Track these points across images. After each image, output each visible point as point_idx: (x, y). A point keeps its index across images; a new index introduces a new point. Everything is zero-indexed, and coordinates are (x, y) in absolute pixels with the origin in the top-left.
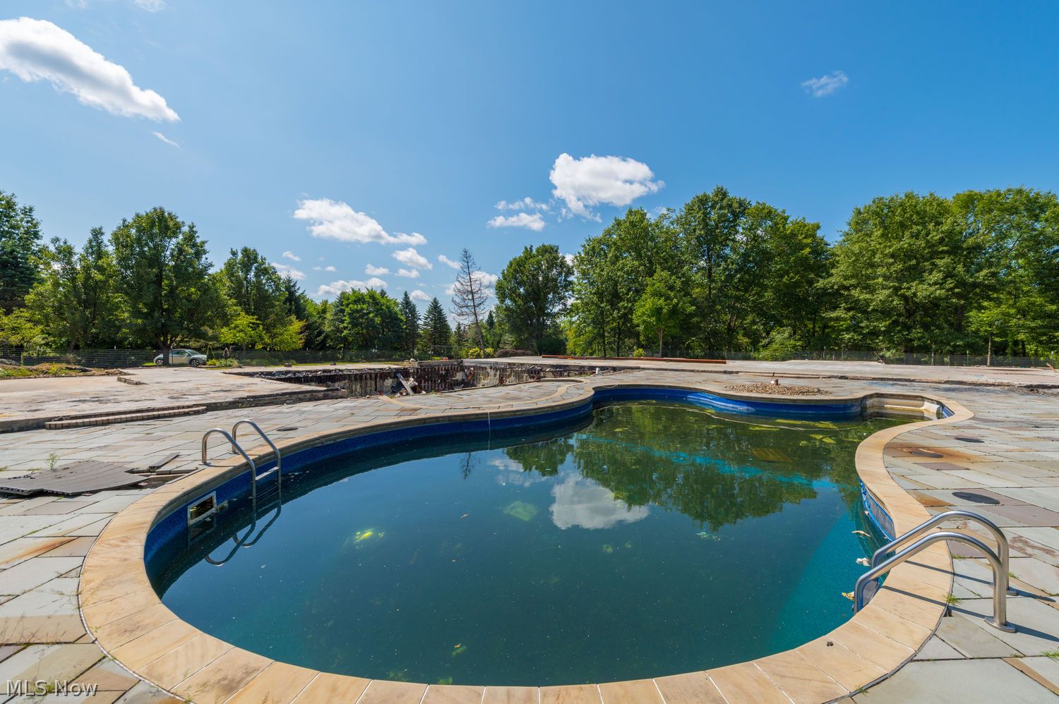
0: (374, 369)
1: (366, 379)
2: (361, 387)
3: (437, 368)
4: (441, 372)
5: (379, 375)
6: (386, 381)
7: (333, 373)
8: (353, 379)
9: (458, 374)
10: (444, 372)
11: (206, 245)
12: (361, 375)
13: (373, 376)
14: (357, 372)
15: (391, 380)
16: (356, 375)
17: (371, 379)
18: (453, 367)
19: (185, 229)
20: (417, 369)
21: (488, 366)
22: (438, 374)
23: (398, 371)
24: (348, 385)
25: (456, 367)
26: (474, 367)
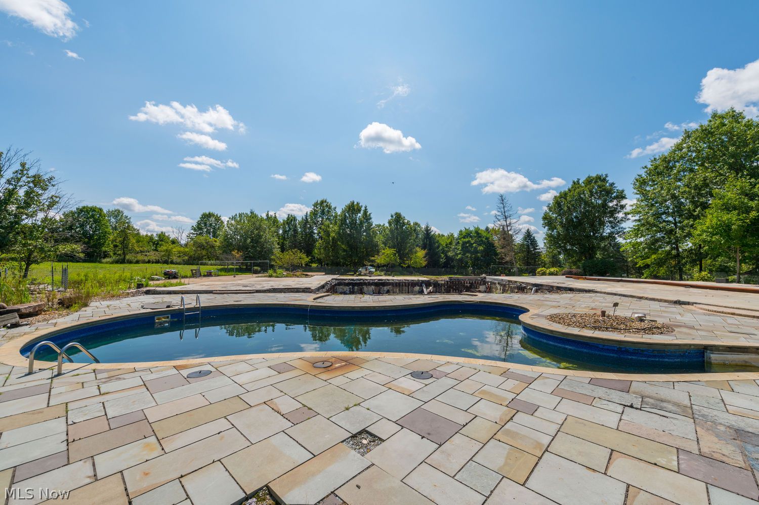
0: (408, 280)
1: (403, 285)
2: (399, 290)
3: (463, 281)
4: (466, 285)
5: (410, 284)
6: (415, 288)
7: (383, 281)
8: (394, 285)
9: (481, 287)
10: (468, 285)
11: (371, 215)
12: (399, 283)
13: (407, 284)
14: (397, 281)
15: (418, 287)
16: (396, 283)
17: (406, 286)
18: (477, 281)
19: (363, 209)
20: (447, 281)
21: (497, 282)
22: (464, 286)
23: (423, 282)
24: (391, 289)
25: (479, 281)
26: (491, 282)
